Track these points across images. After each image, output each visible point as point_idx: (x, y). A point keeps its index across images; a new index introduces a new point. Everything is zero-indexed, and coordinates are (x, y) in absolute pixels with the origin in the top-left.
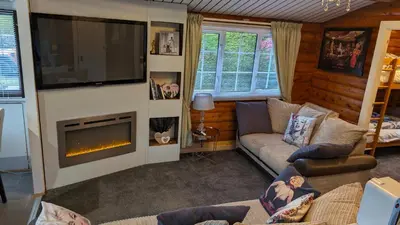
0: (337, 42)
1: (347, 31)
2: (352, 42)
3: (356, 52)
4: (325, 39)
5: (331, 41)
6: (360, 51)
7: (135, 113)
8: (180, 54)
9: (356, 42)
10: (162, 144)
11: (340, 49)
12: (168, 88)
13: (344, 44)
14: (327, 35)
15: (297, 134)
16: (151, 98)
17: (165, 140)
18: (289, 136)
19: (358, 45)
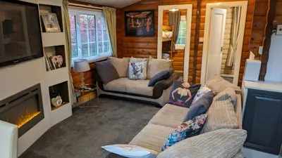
0: (135, 19)
1: (140, 12)
2: (144, 18)
3: (148, 23)
4: (126, 18)
5: (131, 18)
6: (151, 23)
7: (39, 84)
8: (62, 31)
9: (147, 18)
10: (58, 107)
11: (138, 23)
12: (56, 59)
13: (140, 19)
14: (128, 15)
15: (138, 73)
16: (47, 70)
17: (59, 103)
18: (134, 76)
19: (148, 19)
